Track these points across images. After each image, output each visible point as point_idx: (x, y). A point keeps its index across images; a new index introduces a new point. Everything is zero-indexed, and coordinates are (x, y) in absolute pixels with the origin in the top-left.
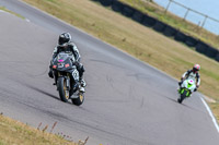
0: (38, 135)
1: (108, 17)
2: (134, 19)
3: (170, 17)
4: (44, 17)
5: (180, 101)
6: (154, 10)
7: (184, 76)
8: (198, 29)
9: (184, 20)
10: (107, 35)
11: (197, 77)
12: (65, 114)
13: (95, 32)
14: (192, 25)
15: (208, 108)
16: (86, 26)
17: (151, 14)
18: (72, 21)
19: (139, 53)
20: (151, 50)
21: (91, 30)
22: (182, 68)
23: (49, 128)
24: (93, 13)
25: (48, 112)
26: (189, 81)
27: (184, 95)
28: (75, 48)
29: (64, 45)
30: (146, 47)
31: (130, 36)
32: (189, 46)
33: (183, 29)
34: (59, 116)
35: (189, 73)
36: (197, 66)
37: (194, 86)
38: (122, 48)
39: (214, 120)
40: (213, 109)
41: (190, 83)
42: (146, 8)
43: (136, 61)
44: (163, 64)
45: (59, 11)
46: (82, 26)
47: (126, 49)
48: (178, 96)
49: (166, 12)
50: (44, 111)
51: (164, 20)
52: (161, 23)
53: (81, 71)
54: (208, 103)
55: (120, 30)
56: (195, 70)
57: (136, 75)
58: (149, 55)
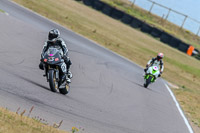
0: (17, 119)
3: (137, 10)
4: (23, 11)
5: (146, 86)
6: (121, 4)
7: (149, 63)
8: (162, 21)
9: (149, 13)
10: (79, 27)
11: (161, 64)
12: (41, 100)
13: (69, 24)
14: (156, 17)
15: (172, 94)
16: (60, 19)
17: (119, 8)
18: (47, 14)
19: (108, 43)
20: (119, 41)
23: (27, 112)
24: (66, 7)
25: (26, 98)
27: (149, 80)
28: (63, 43)
29: (53, 41)
30: (115, 38)
31: (100, 27)
32: (155, 36)
33: (148, 21)
34: (35, 101)
36: (161, 54)
38: (94, 39)
39: (177, 105)
40: (176, 94)
41: (155, 70)
42: (115, 2)
44: (130, 54)
45: (36, 5)
47: (97, 39)
49: (132, 5)
50: (22, 97)
51: (131, 13)
52: (128, 16)
53: (68, 64)
54: (172, 89)
55: (91, 22)
56: (159, 58)
57: (106, 64)
58: (118, 45)
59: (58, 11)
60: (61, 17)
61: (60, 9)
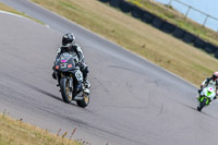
1: (128, 23)
2: (154, 25)
3: (190, 23)
5: (199, 109)
6: (173, 17)
7: (203, 83)
8: (217, 36)
9: (203, 27)
10: (127, 41)
12: (84, 121)
13: (115, 38)
14: (211, 31)
18: (92, 27)
19: (158, 59)
20: (171, 57)
21: (111, 36)
22: (201, 75)
23: (69, 134)
24: (112, 19)
25: (68, 118)
26: (208, 89)
27: (203, 103)
28: (79, 49)
30: (166, 54)
31: (150, 42)
32: (209, 52)
33: (202, 36)
35: (209, 80)
37: (213, 94)
38: (142, 54)
41: (210, 91)
42: (166, 15)
43: (156, 68)
44: (182, 71)
46: (102, 32)
47: (146, 56)
48: (197, 104)
49: (185, 18)
50: (63, 117)
51: (184, 27)
53: (85, 72)
55: (139, 36)
56: (215, 78)
57: (156, 82)
58: (169, 62)
59: (104, 23)
60: (107, 31)
61: (107, 22)
